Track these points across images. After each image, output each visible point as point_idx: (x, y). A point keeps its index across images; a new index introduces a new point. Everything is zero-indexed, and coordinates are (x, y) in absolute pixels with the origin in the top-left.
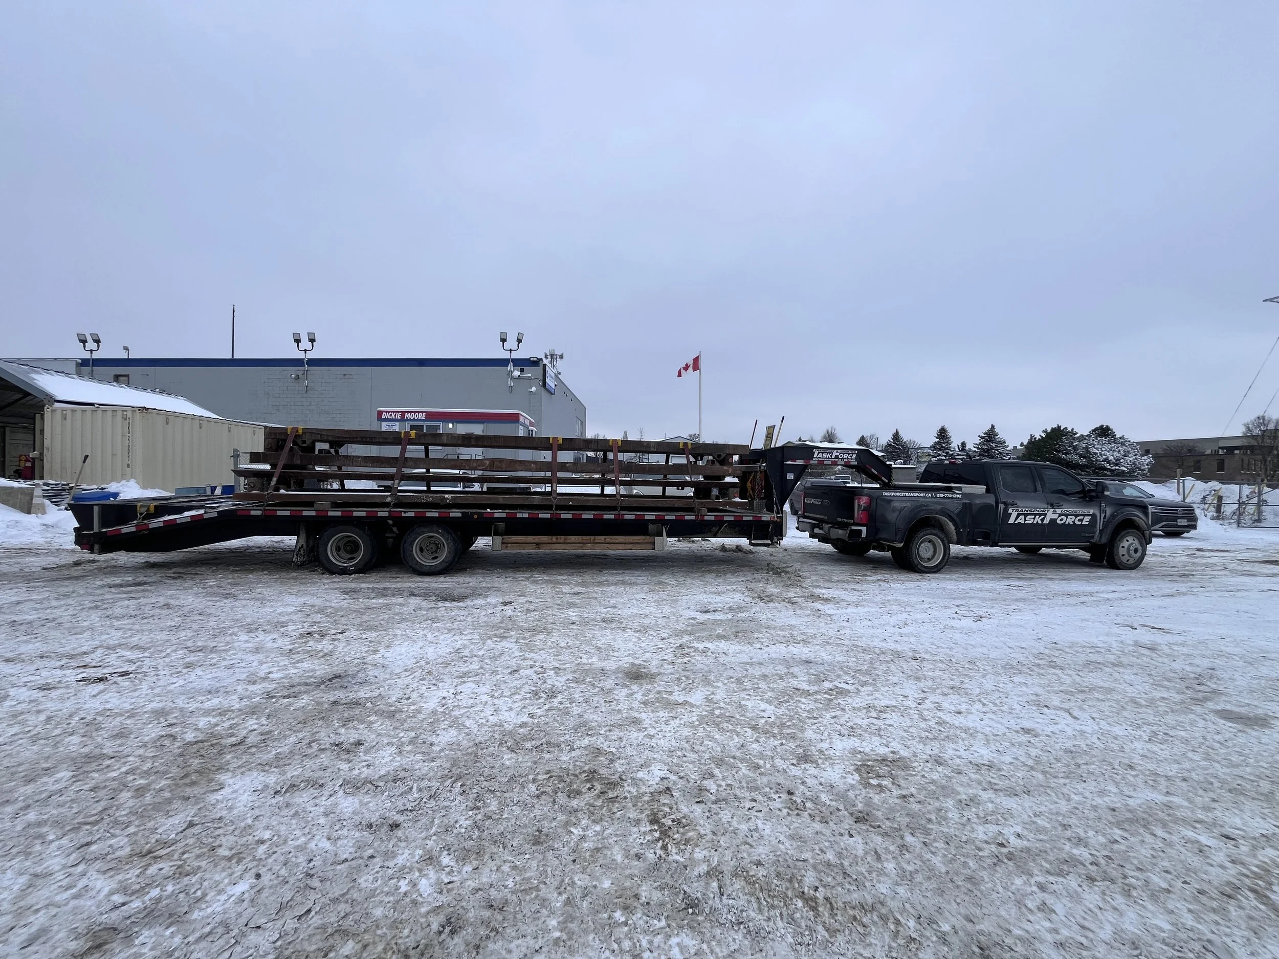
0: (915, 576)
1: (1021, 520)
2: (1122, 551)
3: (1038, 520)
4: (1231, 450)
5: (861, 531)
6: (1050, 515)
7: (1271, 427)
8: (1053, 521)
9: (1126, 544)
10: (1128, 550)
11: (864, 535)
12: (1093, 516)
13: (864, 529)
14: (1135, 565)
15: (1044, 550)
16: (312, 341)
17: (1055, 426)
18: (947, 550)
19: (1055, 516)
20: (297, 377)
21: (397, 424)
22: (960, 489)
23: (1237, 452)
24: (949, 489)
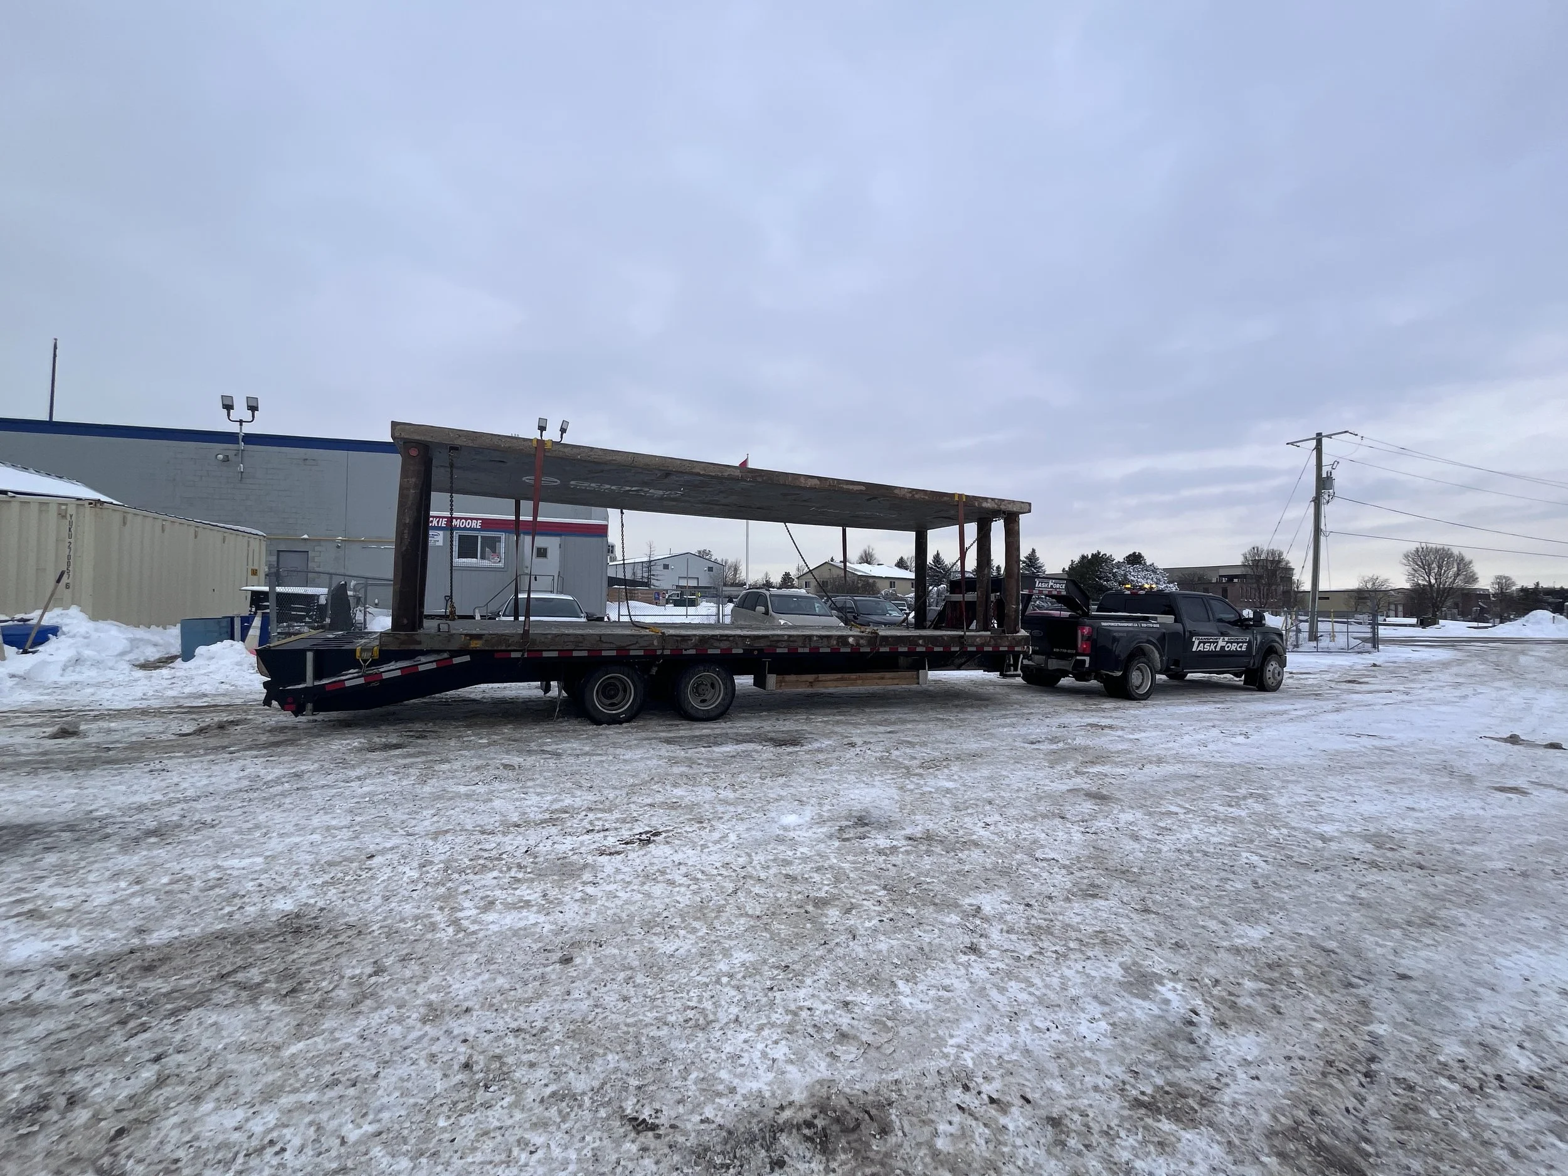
0: (1134, 703)
1: (1201, 648)
2: (1269, 675)
3: (1212, 647)
4: (1231, 578)
5: (1084, 661)
6: (1221, 643)
7: (1263, 557)
8: (1223, 648)
9: (1271, 668)
10: (1273, 673)
11: (1087, 665)
12: (1249, 643)
13: (1087, 659)
14: (1275, 688)
15: (1190, 676)
16: (253, 408)
17: (1095, 552)
18: (1153, 678)
19: (1224, 644)
20: (226, 459)
21: (441, 533)
22: (1155, 619)
23: (1236, 580)
24: (1146, 619)
